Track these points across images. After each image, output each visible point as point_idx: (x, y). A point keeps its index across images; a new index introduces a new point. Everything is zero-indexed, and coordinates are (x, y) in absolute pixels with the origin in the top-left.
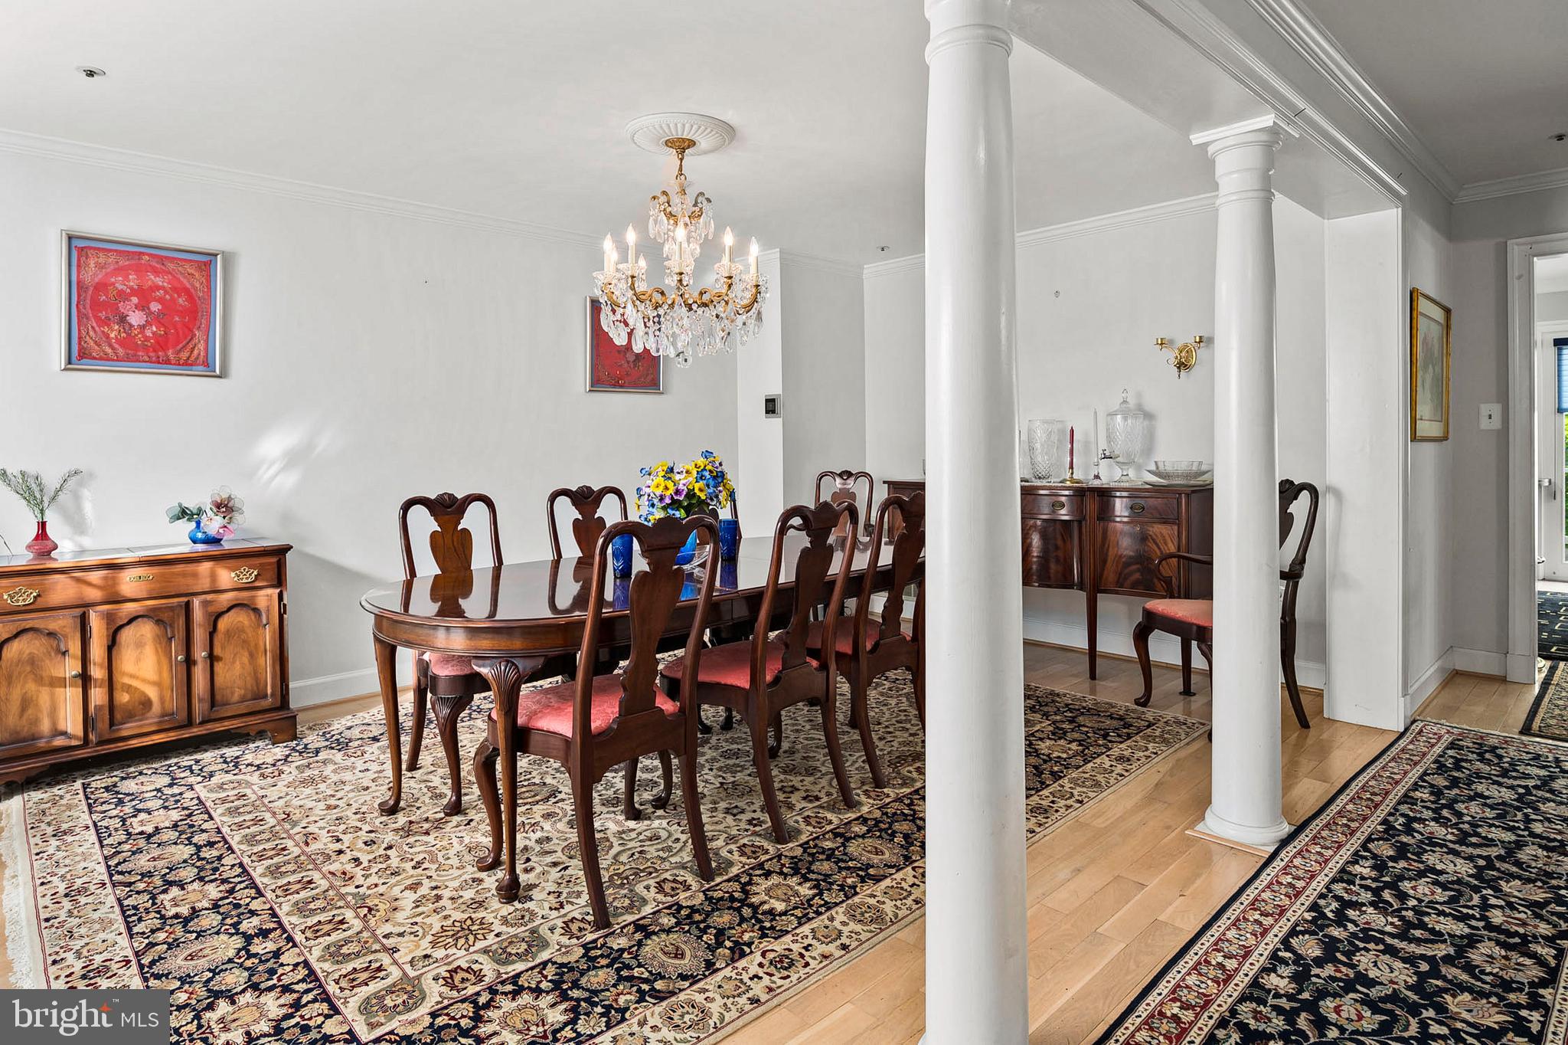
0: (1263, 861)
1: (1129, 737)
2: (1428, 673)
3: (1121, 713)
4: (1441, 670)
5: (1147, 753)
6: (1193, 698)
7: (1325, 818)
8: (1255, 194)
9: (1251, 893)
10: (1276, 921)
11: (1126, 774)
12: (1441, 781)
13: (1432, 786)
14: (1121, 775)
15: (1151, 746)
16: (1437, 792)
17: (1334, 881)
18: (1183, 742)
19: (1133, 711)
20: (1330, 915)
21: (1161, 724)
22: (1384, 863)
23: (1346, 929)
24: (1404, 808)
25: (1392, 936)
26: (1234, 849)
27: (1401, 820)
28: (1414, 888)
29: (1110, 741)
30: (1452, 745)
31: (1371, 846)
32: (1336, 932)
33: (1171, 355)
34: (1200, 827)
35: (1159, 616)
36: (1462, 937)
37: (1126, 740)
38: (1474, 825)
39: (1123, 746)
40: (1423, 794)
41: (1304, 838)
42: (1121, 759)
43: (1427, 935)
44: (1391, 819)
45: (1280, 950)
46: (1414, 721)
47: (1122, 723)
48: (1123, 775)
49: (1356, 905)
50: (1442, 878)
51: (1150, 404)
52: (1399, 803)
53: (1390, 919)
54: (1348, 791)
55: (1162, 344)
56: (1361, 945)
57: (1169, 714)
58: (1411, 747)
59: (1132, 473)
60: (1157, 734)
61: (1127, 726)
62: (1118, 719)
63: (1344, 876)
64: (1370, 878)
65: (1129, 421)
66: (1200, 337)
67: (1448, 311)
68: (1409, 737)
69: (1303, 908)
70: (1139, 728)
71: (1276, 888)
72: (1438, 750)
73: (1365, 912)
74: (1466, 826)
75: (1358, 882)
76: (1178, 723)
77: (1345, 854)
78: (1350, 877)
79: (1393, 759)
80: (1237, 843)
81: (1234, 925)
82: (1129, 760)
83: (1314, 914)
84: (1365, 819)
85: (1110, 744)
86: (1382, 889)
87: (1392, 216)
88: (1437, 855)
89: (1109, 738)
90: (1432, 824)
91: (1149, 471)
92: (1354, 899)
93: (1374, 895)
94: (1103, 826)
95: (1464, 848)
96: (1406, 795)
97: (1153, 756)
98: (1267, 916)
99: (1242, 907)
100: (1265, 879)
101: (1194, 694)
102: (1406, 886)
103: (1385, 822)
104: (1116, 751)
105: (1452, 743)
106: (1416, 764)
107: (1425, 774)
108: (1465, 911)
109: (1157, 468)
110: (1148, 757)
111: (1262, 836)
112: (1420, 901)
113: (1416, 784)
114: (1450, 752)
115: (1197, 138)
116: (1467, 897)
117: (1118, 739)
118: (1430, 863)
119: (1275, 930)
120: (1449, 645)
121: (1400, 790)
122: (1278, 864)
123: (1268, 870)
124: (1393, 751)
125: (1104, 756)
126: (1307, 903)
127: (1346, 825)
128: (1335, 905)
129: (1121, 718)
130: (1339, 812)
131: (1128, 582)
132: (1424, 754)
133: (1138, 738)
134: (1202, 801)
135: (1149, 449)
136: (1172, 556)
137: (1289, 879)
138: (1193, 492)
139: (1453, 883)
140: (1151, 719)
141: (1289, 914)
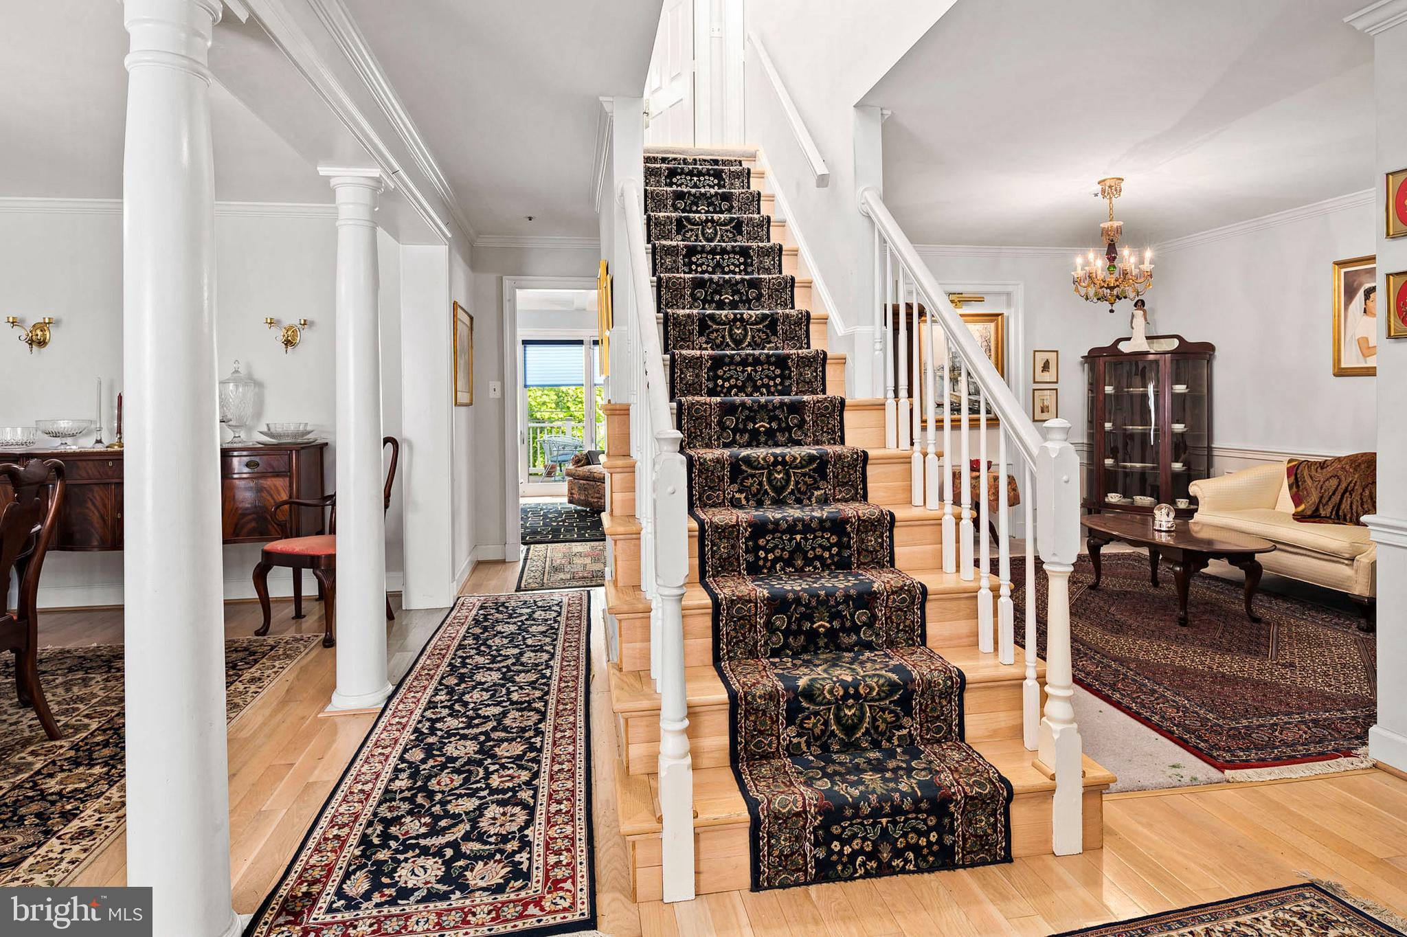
0: (378, 715)
1: (256, 662)
2: (464, 564)
3: (244, 645)
4: (471, 562)
5: (275, 669)
6: (303, 620)
7: (413, 674)
8: (368, 223)
9: (374, 738)
10: (393, 748)
11: (260, 690)
12: (478, 631)
13: (473, 634)
14: (256, 692)
15: (277, 663)
16: (476, 637)
17: (425, 710)
18: (303, 654)
19: (255, 641)
20: (426, 731)
21: (282, 645)
22: (453, 689)
23: (436, 735)
24: (460, 653)
25: (463, 728)
26: (355, 715)
27: (459, 660)
28: (471, 697)
29: (240, 670)
30: (482, 608)
31: (444, 682)
32: (431, 740)
33: (280, 334)
34: (329, 708)
35: (277, 553)
36: (500, 714)
37: (254, 665)
38: (498, 651)
39: (253, 670)
40: (470, 641)
41: (402, 691)
42: (253, 680)
43: (481, 720)
44: (453, 661)
45: (398, 764)
46: (459, 598)
47: (247, 653)
48: (257, 692)
49: (441, 720)
50: (485, 686)
51: (259, 374)
52: (457, 650)
53: (460, 720)
54: (425, 653)
55: (271, 323)
56: (447, 741)
57: (288, 636)
58: (459, 614)
59: (243, 435)
60: (281, 652)
61: (254, 653)
62: (243, 651)
63: (431, 705)
64: (446, 700)
65: (241, 390)
66: (305, 321)
67: (472, 318)
68: (457, 608)
69: (409, 734)
70: (263, 652)
71: (389, 728)
72: (474, 612)
73: (446, 722)
74: (494, 653)
75: (439, 705)
76: (296, 640)
77: (430, 691)
78: (435, 705)
79: (450, 625)
80: (357, 710)
81: (366, 762)
82: (260, 679)
83: (416, 735)
84: (438, 666)
85: (240, 673)
86: (453, 704)
87: (442, 250)
88: (481, 674)
89: (238, 668)
90: (477, 656)
91: (261, 432)
92: (439, 716)
93: (450, 710)
94: (248, 735)
95: (495, 665)
96: (460, 645)
97: (281, 670)
98: (386, 748)
99: (369, 749)
100: (381, 725)
101: (305, 616)
102: (467, 698)
103: (450, 664)
104: (247, 676)
105: (481, 606)
106: (463, 624)
107: (469, 628)
108: (499, 699)
109: (269, 430)
110: (275, 672)
111: (373, 699)
112: (475, 703)
113: (464, 636)
114: (481, 612)
115: (323, 171)
116: (499, 691)
117: (246, 666)
118: (478, 680)
119: (393, 754)
120: (474, 546)
121: (456, 643)
122: (388, 713)
123: (382, 720)
124: (449, 620)
125: (237, 682)
126: (411, 730)
127: (427, 674)
128: (428, 724)
129: (246, 649)
130: (422, 667)
131: (245, 530)
132: (467, 617)
133: (264, 660)
134: (329, 688)
135: (258, 414)
136: (285, 503)
137: (397, 720)
138: (302, 448)
139: (491, 686)
140: (272, 643)
141: (400, 741)
